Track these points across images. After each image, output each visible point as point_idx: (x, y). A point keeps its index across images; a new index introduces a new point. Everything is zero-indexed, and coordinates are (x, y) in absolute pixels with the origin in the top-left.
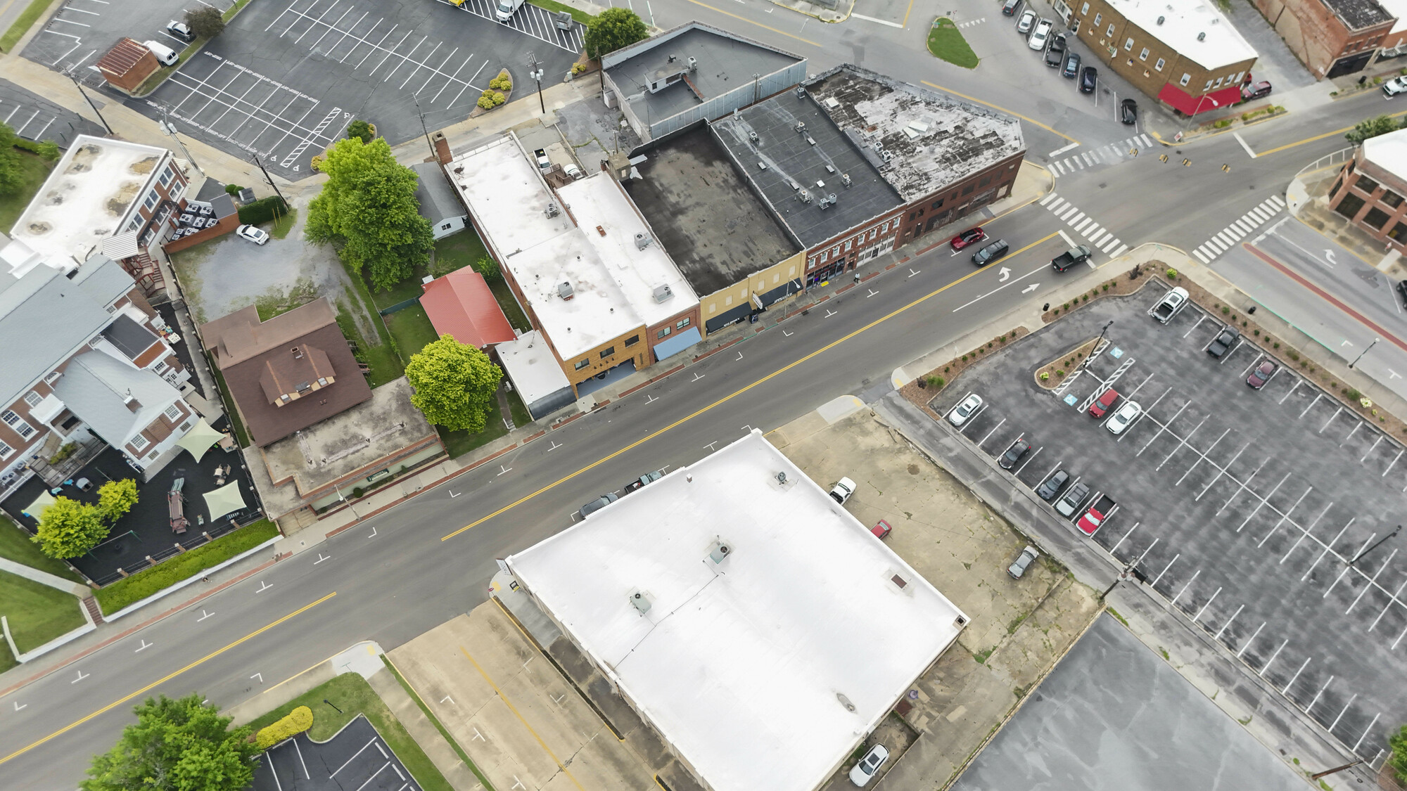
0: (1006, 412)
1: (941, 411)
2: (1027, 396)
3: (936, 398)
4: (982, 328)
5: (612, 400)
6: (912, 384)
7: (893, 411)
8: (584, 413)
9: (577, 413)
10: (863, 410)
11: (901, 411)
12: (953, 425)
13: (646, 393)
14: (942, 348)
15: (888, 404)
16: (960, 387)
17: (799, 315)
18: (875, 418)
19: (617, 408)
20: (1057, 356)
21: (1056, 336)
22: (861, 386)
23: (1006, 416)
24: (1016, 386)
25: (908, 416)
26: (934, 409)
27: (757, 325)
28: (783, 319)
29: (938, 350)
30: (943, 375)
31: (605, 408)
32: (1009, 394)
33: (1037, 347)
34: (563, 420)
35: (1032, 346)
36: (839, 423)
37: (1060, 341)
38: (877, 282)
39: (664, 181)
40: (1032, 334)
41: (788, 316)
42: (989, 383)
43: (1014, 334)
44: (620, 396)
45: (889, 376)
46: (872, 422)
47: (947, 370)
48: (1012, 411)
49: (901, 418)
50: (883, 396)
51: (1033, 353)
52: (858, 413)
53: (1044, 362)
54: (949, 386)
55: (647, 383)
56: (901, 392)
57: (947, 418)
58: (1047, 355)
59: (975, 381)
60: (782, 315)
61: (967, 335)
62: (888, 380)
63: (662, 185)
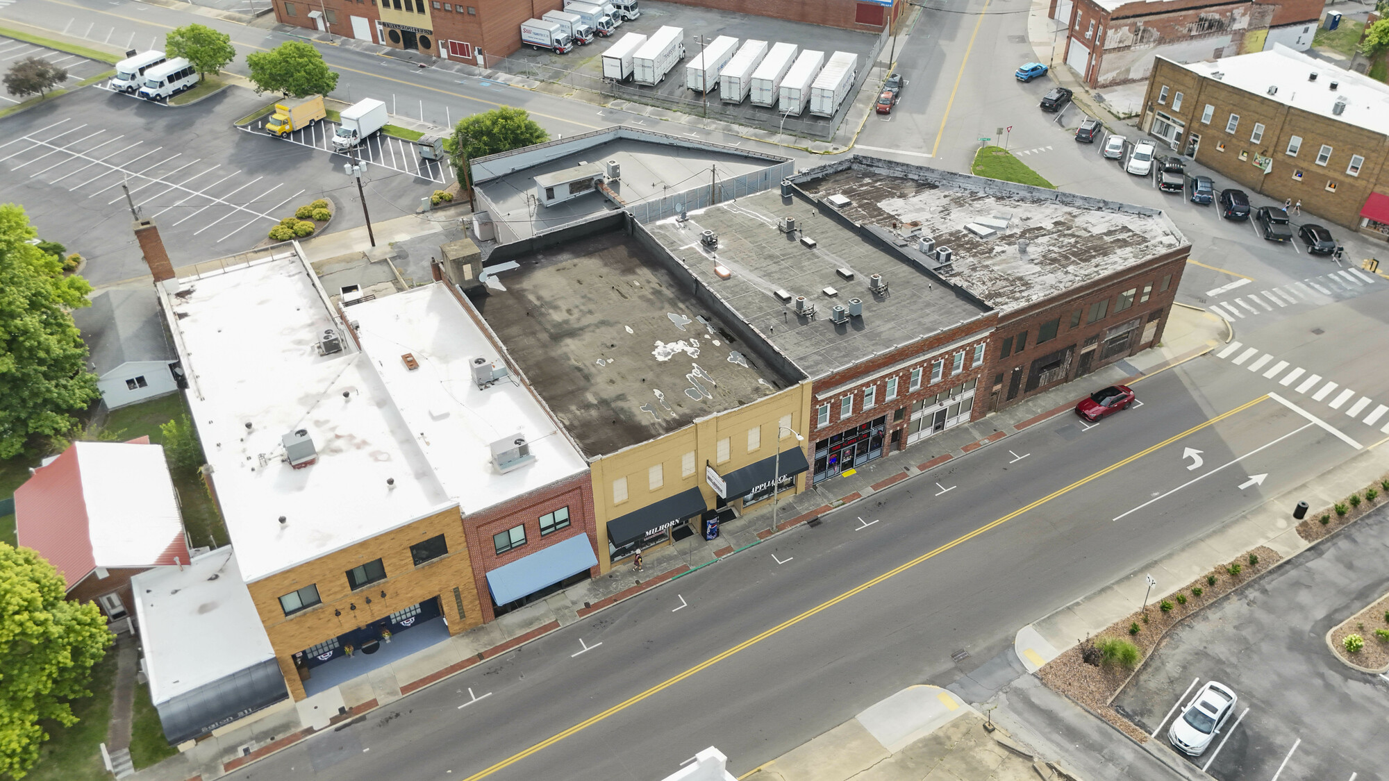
0: (1295, 722)
1: (1145, 720)
2: (1328, 686)
3: (1123, 692)
4: (1183, 550)
5: (383, 700)
6: (1065, 660)
7: (1033, 719)
8: (310, 731)
9: (294, 731)
10: (966, 717)
11: (1052, 719)
12: (1182, 753)
13: (463, 684)
14: (1109, 588)
15: (1020, 706)
16: (1172, 668)
17: (801, 526)
18: (997, 735)
19: (391, 718)
20: (1357, 604)
21: (1341, 566)
22: (950, 664)
23: (1297, 731)
24: (1295, 666)
25: (1072, 733)
26: (1127, 715)
27: (718, 543)
28: (769, 532)
29: (1103, 590)
30: (1127, 641)
31: (363, 719)
32: (1285, 683)
33: (1308, 587)
34: (254, 747)
35: (1297, 585)
36: (912, 747)
37: (1352, 575)
38: (951, 471)
39: (545, 294)
40: (1288, 562)
41: (780, 528)
42: (1234, 660)
43: (1253, 561)
44: (405, 690)
45: (1009, 644)
46: (991, 745)
47: (1133, 632)
48: (1307, 720)
49: (1056, 737)
50: (1004, 687)
51: (1304, 597)
52: (955, 725)
53: (1338, 616)
54: (1146, 665)
55: (471, 661)
56: (1042, 676)
57: (1164, 735)
58: (1339, 602)
59: (1201, 654)
60: (767, 526)
61: (1156, 562)
62: (1010, 653)
63: (539, 298)
